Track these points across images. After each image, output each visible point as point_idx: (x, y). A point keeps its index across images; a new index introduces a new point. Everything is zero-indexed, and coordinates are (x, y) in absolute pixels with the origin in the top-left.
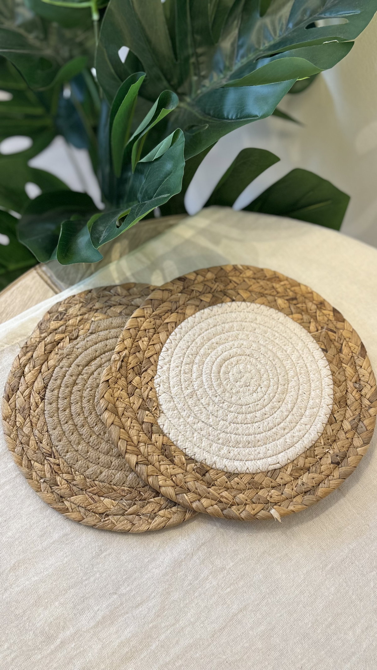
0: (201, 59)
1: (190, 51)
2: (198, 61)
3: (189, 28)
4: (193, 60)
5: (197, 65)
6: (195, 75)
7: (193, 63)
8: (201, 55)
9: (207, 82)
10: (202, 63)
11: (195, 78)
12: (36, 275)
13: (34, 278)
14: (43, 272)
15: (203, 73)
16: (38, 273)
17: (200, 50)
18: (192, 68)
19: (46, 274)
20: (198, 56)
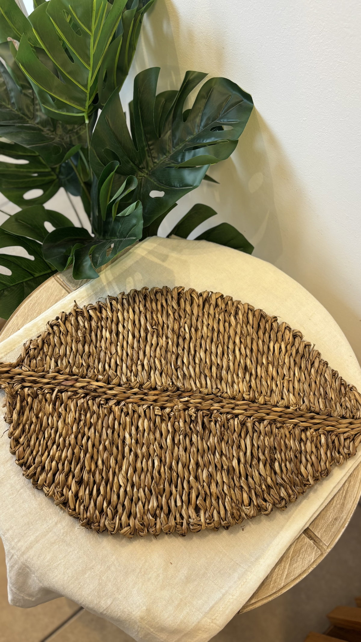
0: (152, 147)
1: (145, 144)
4: (146, 148)
5: (149, 151)
6: (149, 156)
9: (156, 160)
10: (153, 150)
11: (149, 159)
13: (53, 282)
14: (58, 278)
16: (55, 279)
17: (150, 143)
18: (146, 152)
19: (60, 280)
20: (149, 146)
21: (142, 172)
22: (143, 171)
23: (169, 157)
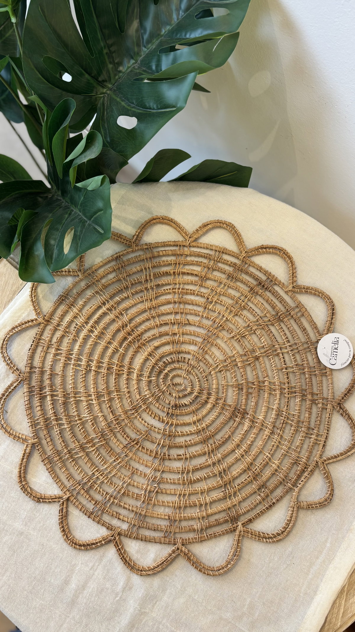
0: (113, 49)
1: (102, 44)
2: (110, 50)
3: (97, 25)
4: (105, 51)
5: (110, 54)
6: (110, 63)
7: (107, 53)
8: (112, 45)
9: (121, 68)
10: (114, 52)
11: (110, 66)
12: (7, 262)
13: (5, 265)
14: (12, 258)
15: (116, 61)
16: (8, 261)
17: (110, 42)
18: (106, 57)
19: (14, 261)
20: (109, 47)
21: (103, 87)
22: (105, 86)
23: (139, 62)
